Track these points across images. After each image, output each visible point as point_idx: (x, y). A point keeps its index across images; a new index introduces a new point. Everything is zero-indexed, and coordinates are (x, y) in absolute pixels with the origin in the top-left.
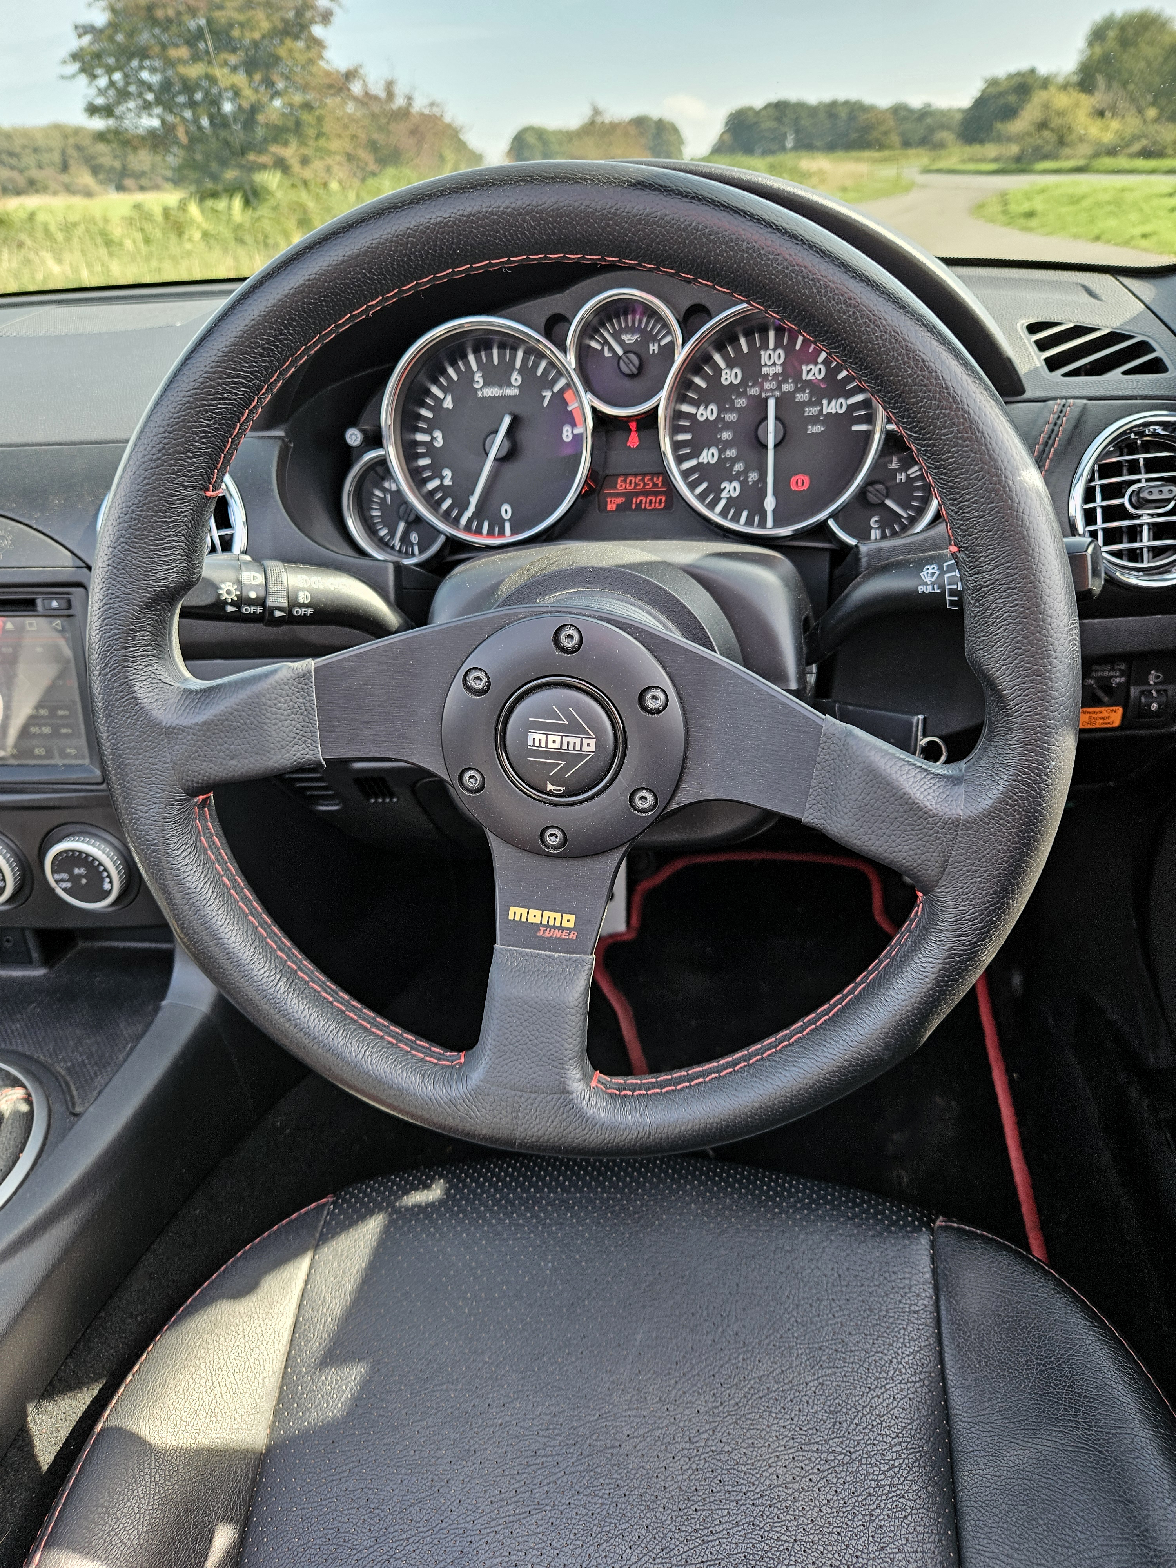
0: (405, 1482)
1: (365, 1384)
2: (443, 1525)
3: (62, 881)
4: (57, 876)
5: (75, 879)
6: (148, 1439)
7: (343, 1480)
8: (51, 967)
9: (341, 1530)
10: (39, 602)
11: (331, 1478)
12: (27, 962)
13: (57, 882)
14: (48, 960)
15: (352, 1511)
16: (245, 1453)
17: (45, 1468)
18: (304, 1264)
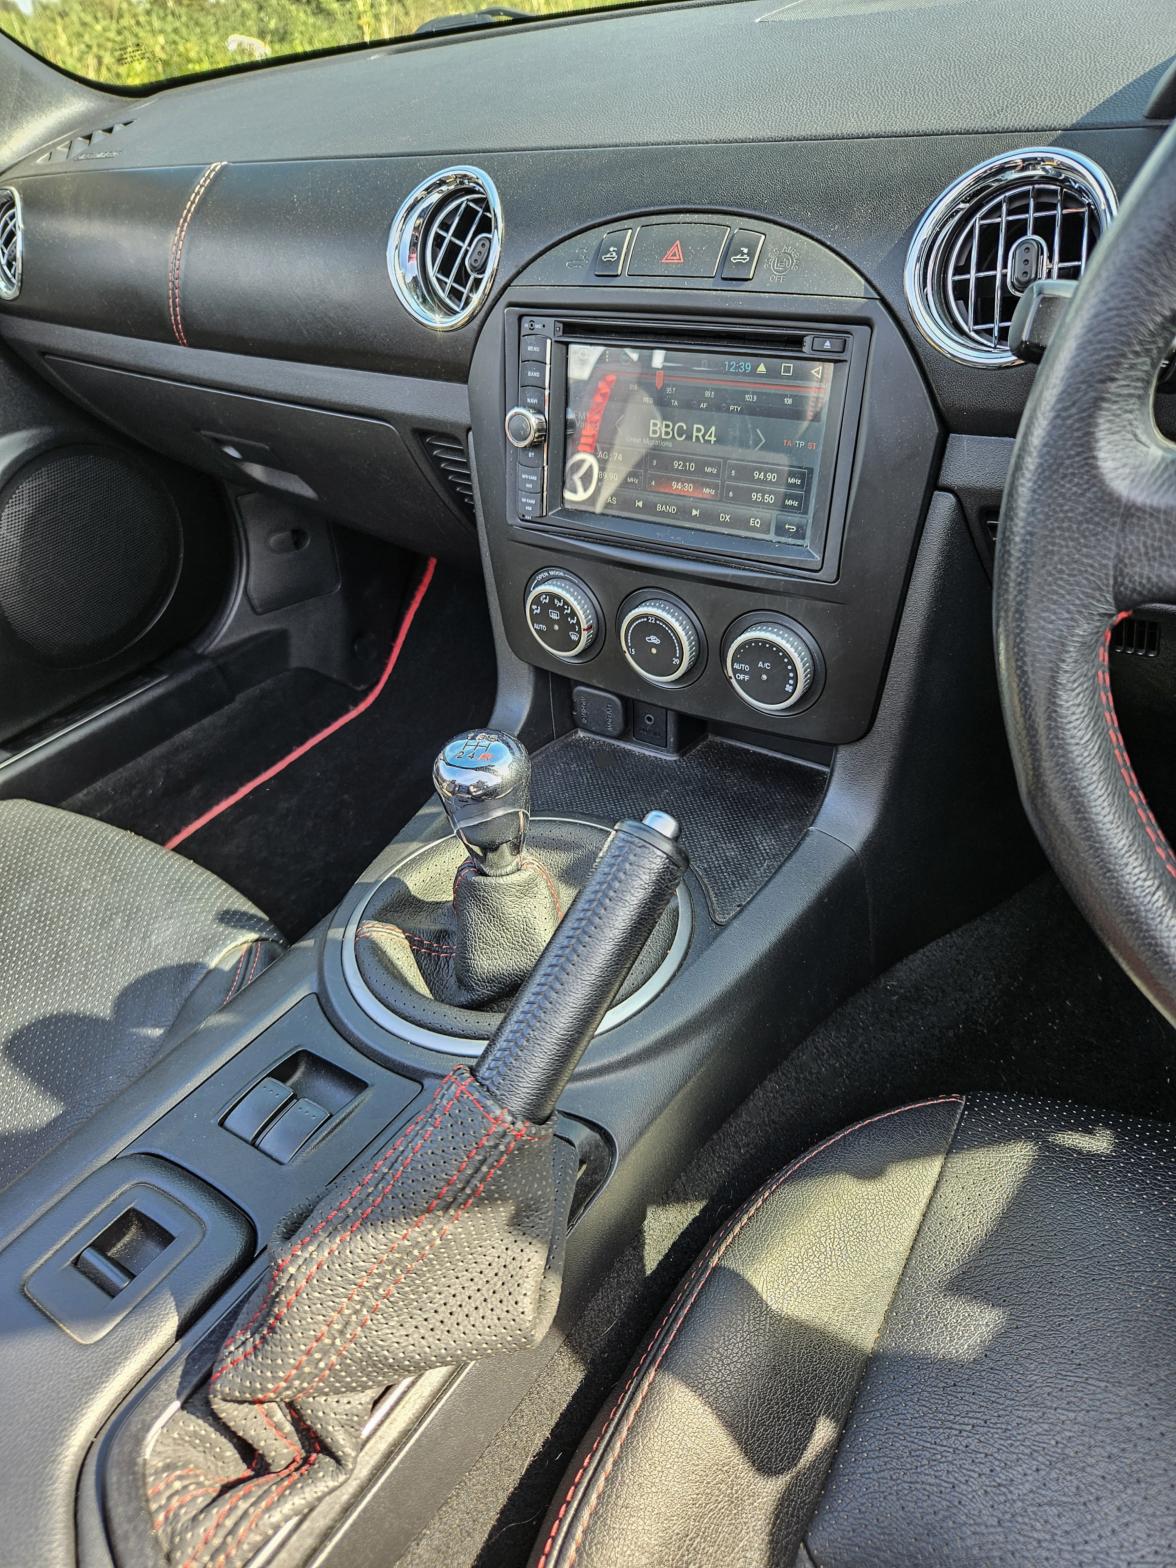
0: (1043, 1473)
1: (1001, 1336)
2: (1088, 1548)
3: (742, 671)
4: (736, 666)
5: (755, 673)
6: (764, 1298)
7: (964, 1434)
8: (682, 755)
9: (957, 1489)
10: (808, 340)
11: (950, 1424)
12: (662, 745)
13: (735, 671)
14: (681, 748)
15: (972, 1474)
16: (853, 1350)
17: (648, 1272)
18: (935, 1165)
